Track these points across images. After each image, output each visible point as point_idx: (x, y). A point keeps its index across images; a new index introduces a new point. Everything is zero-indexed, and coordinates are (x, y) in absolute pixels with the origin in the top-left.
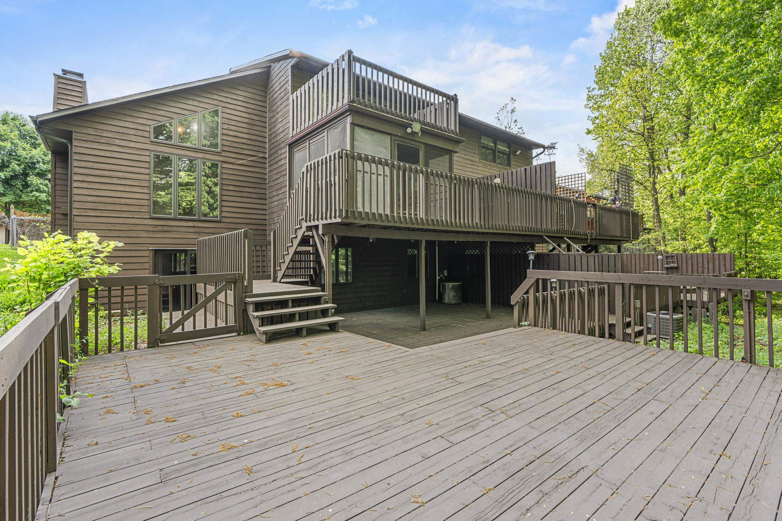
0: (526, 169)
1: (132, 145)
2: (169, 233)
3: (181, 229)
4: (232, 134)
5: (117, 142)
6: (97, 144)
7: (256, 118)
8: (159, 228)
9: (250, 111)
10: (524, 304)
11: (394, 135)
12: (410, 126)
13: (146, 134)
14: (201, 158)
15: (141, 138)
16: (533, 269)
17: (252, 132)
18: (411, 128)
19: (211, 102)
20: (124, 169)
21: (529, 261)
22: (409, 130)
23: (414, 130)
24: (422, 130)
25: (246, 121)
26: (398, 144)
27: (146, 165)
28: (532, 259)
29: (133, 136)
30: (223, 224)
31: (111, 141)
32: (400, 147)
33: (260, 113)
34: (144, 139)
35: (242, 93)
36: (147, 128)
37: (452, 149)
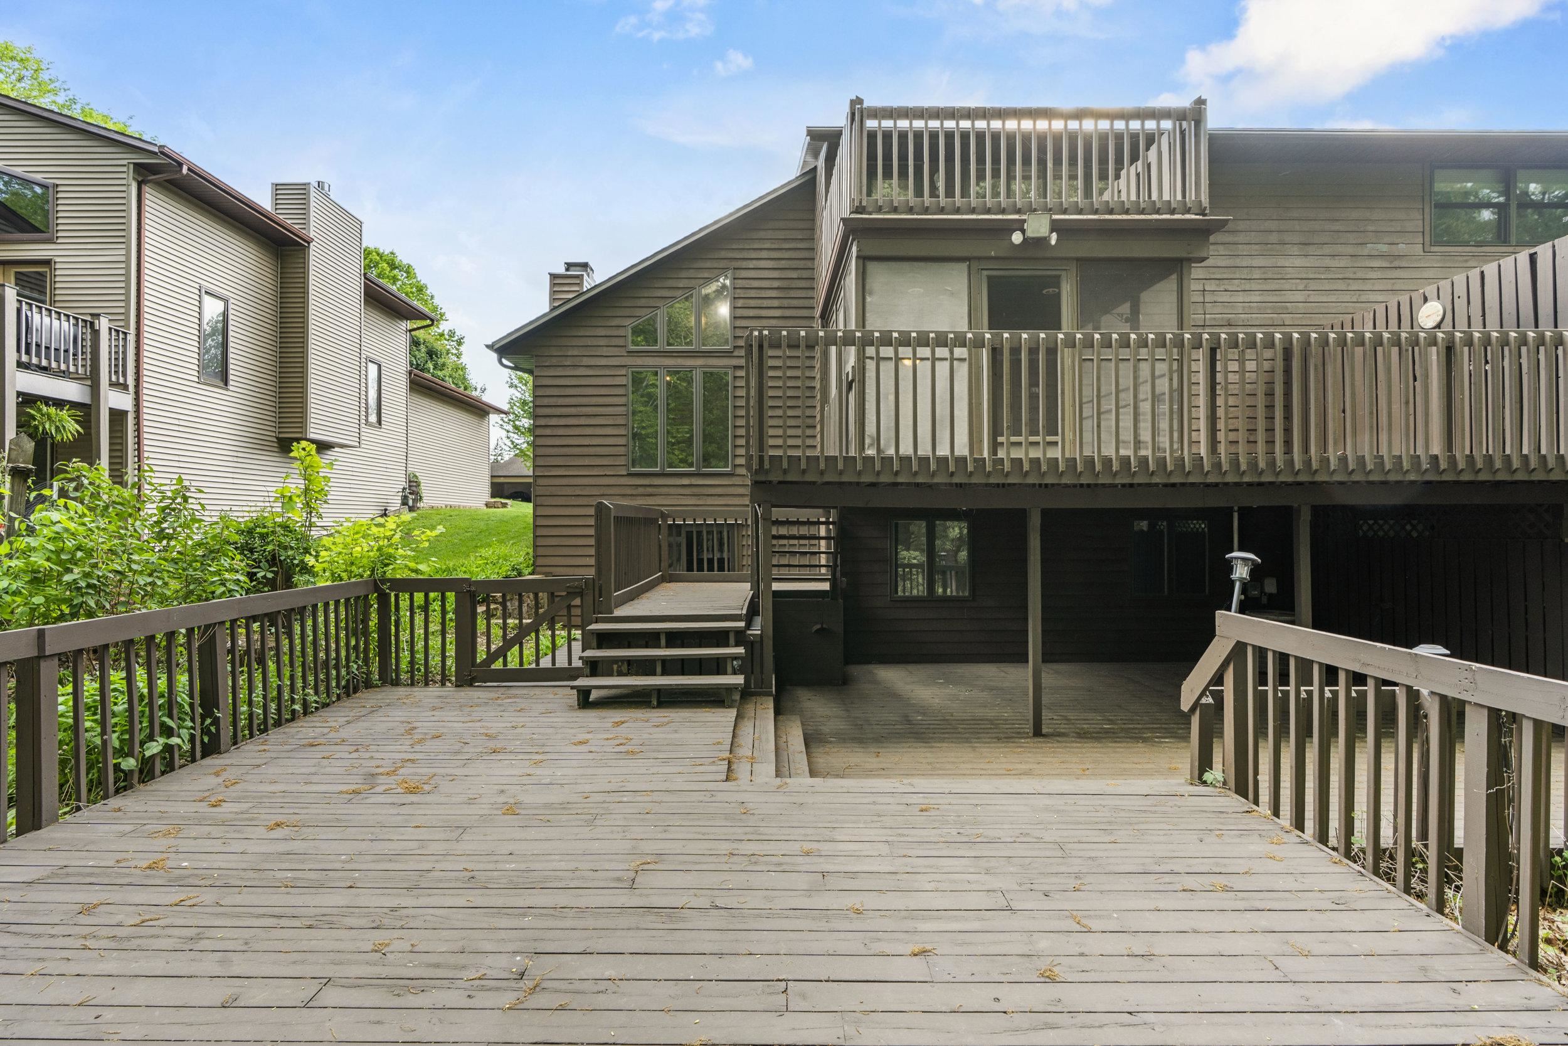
0: (1533, 258)
1: (604, 362)
2: (655, 498)
3: (672, 491)
4: (751, 315)
5: (586, 361)
6: (560, 368)
7: (794, 275)
8: (641, 490)
9: (783, 264)
10: (1212, 716)
11: (979, 259)
12: (1020, 226)
13: (620, 342)
14: (701, 367)
15: (616, 349)
16: (1242, 610)
17: (786, 303)
18: (1023, 231)
19: (716, 265)
20: (594, 401)
21: (1233, 583)
22: (1017, 238)
23: (1030, 233)
24: (1055, 226)
25: (776, 284)
26: (989, 278)
27: (621, 391)
28: (1241, 579)
29: (605, 349)
30: (738, 478)
31: (576, 361)
32: (995, 285)
33: (801, 264)
34: (619, 349)
35: (770, 234)
36: (621, 332)
37: (1184, 255)
